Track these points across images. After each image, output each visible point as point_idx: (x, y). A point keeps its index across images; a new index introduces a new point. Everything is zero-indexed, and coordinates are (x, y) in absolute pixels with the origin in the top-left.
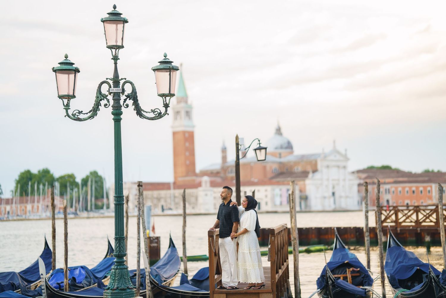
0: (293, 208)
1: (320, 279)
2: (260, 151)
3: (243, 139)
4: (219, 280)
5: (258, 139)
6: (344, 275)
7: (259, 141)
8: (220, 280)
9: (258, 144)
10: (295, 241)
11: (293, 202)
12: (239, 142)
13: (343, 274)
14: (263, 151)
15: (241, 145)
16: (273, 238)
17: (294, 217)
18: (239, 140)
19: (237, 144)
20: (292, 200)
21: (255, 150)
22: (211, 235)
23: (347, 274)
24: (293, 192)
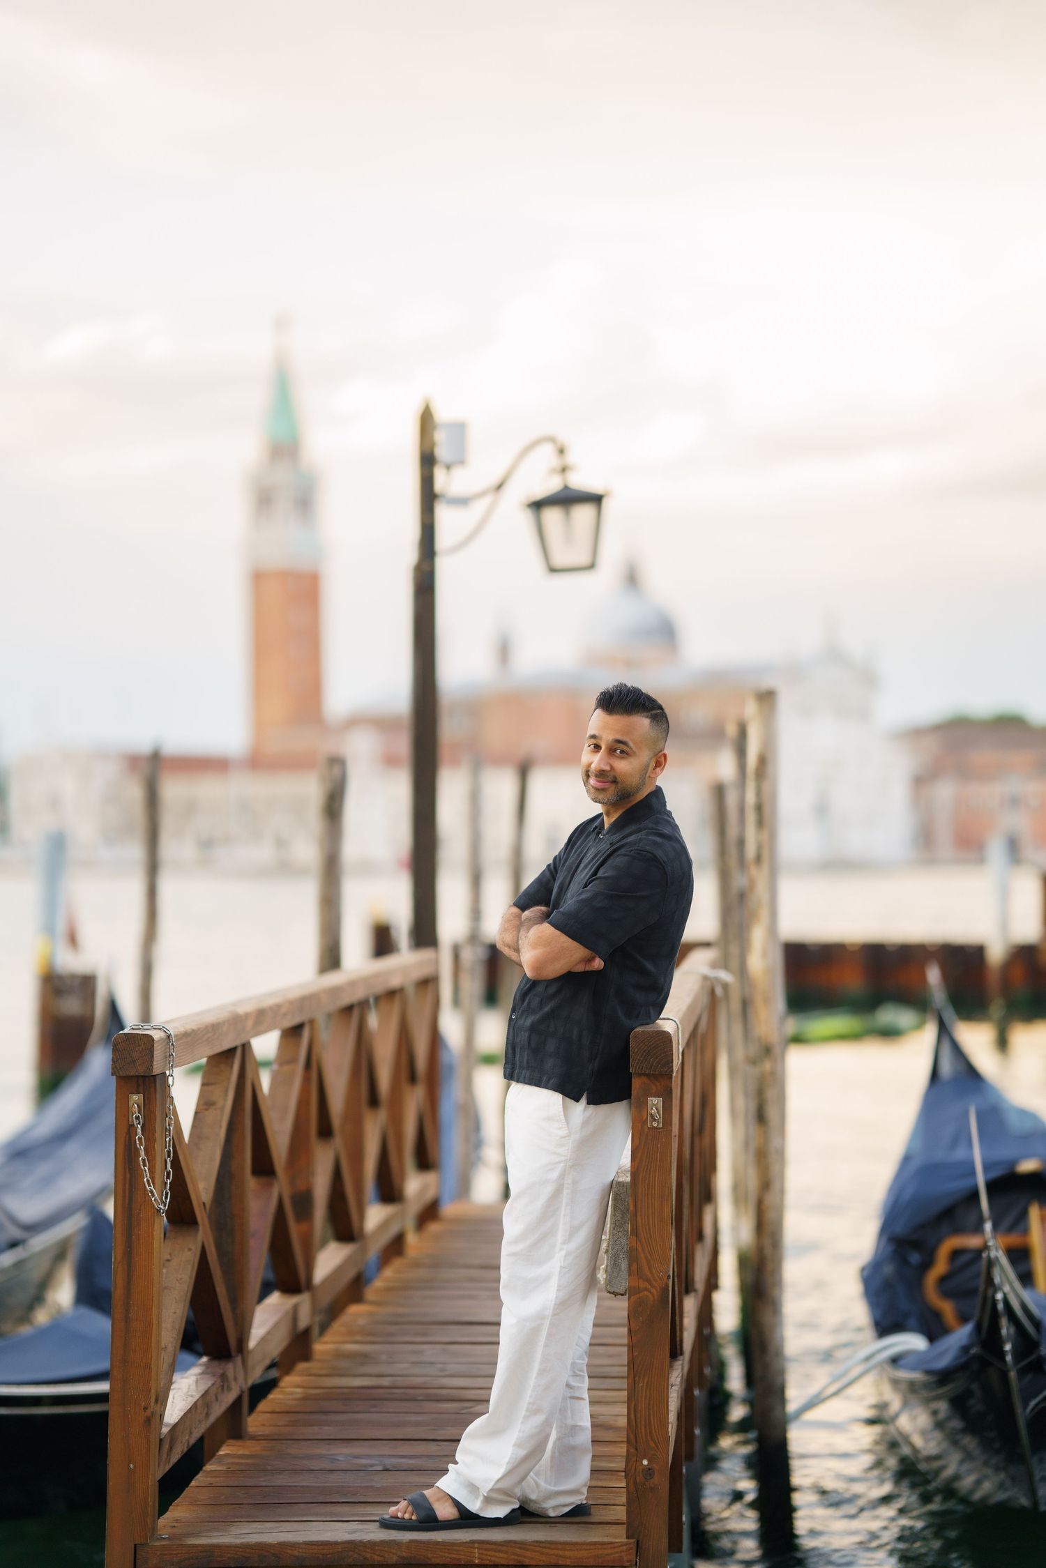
0: (758, 859)
1: (888, 1269)
2: (567, 513)
3: (460, 429)
4: (212, 1419)
5: (551, 439)
6: (1014, 1239)
7: (561, 451)
8: (218, 1410)
9: (553, 471)
10: (767, 1066)
11: (760, 823)
12: (433, 445)
13: (1011, 1229)
14: (583, 513)
15: (448, 467)
16: (655, 1104)
17: (764, 914)
18: (440, 437)
19: (428, 461)
20: (759, 808)
21: (538, 506)
22: (140, 1070)
23: (1026, 1231)
24: (763, 761)
